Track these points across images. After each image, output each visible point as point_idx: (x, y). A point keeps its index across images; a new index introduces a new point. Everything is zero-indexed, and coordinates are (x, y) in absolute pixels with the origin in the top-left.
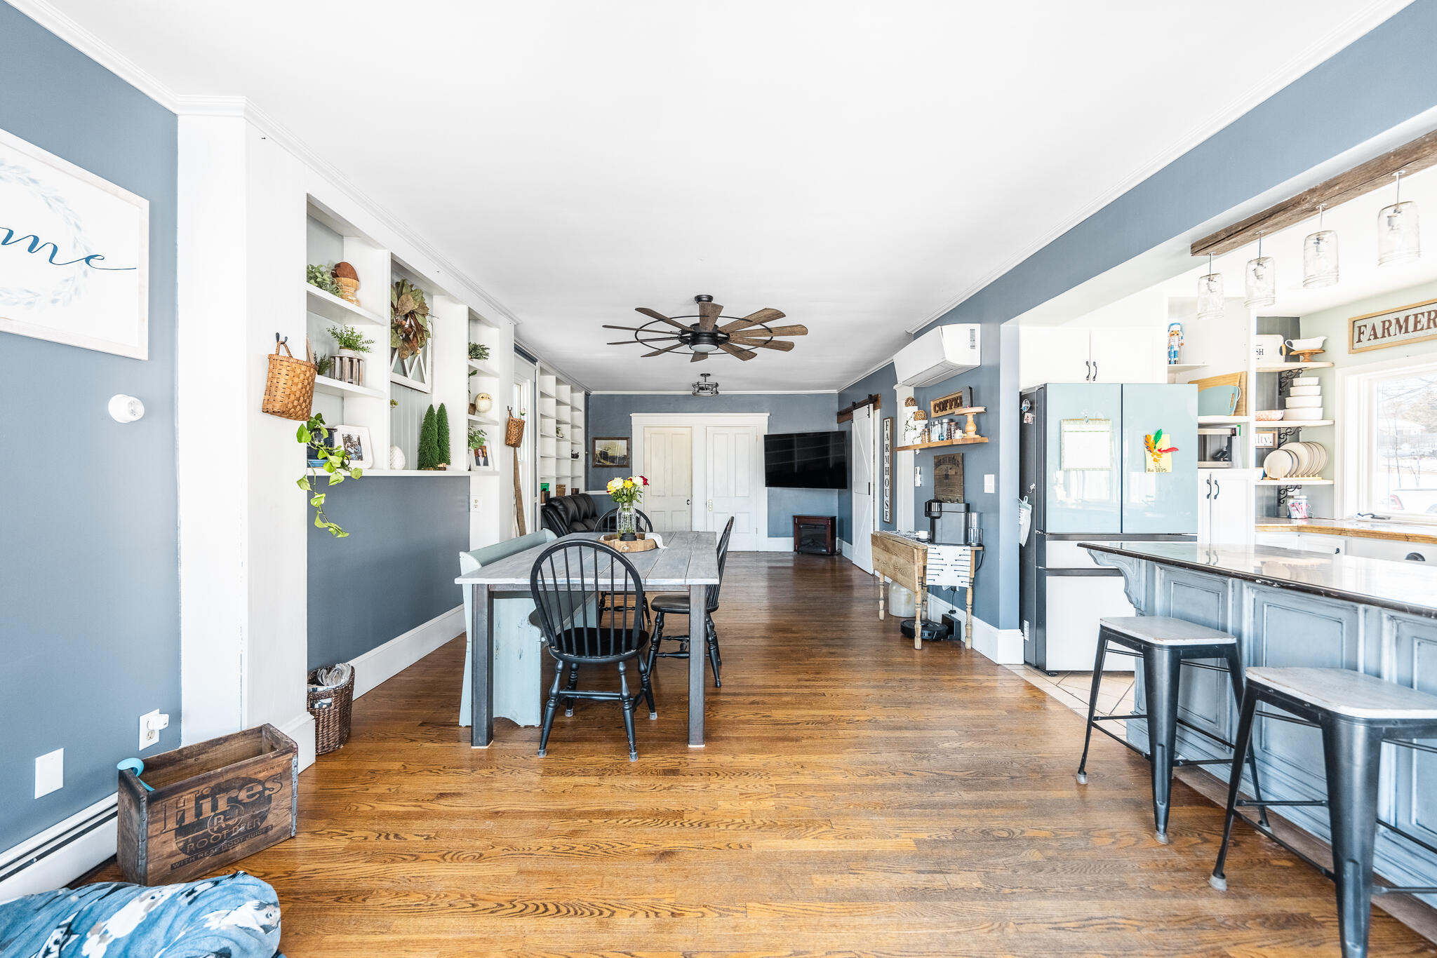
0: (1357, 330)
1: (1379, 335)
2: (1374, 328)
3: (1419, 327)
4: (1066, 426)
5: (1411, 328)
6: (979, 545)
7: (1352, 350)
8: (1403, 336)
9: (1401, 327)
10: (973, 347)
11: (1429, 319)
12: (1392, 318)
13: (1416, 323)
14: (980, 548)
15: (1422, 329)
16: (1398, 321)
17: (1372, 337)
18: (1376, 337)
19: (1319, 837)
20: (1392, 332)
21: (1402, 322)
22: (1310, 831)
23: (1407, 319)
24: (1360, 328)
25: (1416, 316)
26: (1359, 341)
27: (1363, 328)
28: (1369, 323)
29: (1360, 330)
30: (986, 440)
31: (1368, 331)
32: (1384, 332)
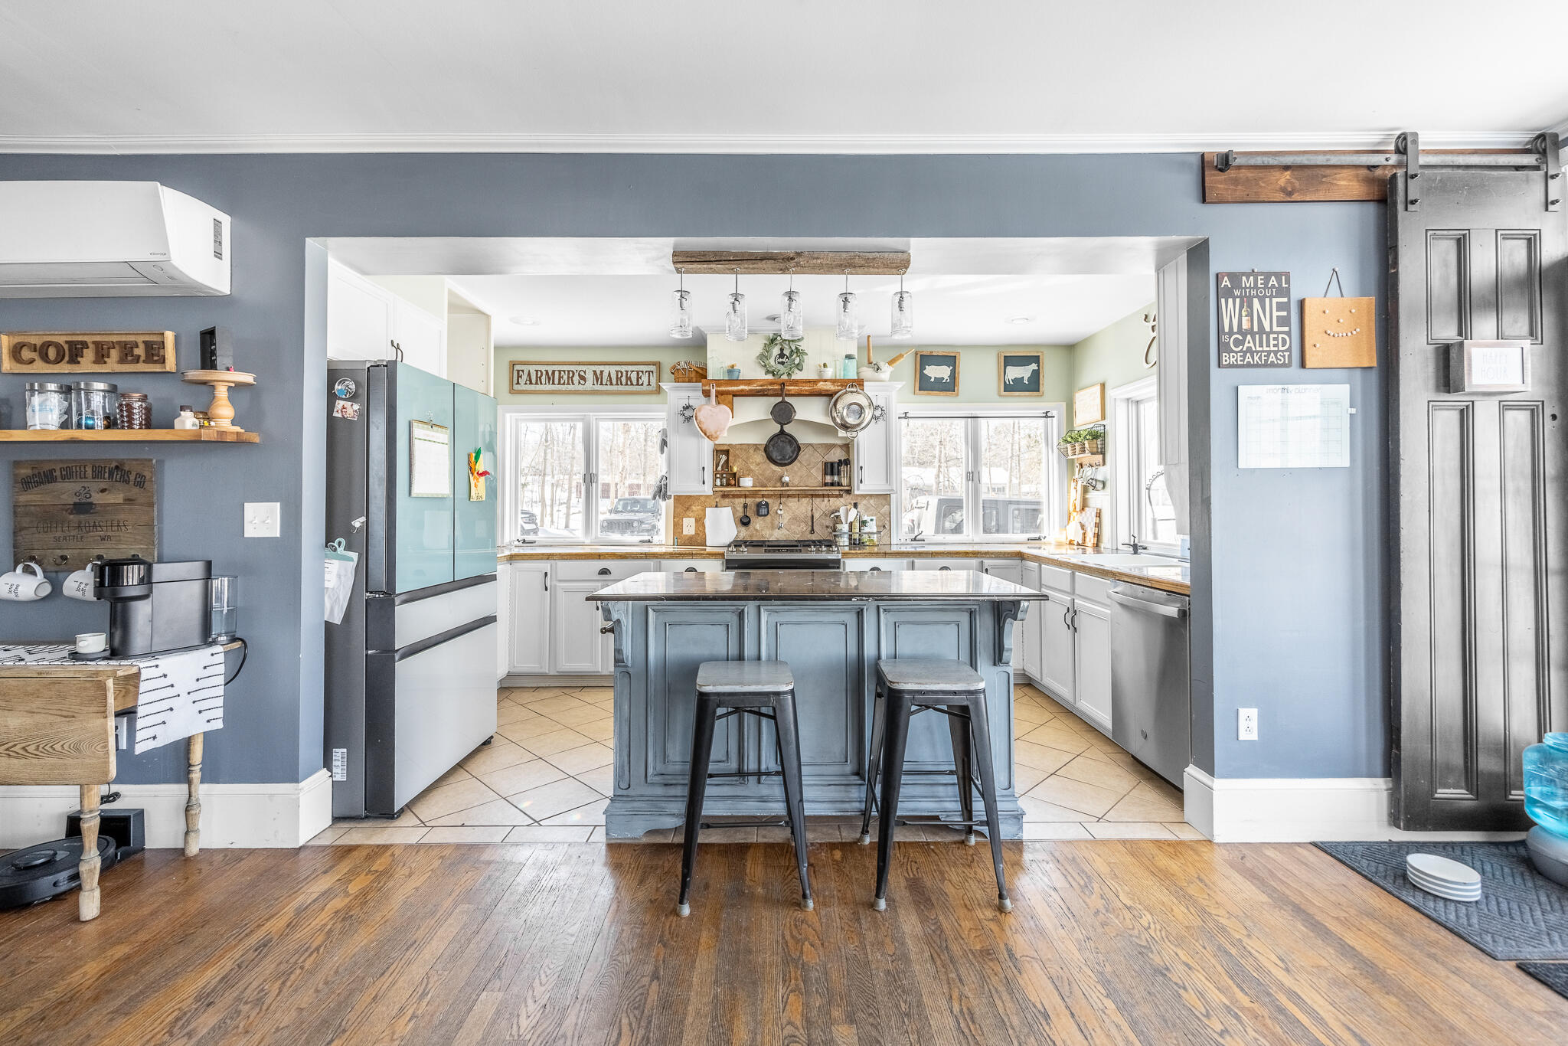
0: (515, 373)
1: (534, 381)
2: (529, 374)
3: (562, 382)
4: (419, 431)
5: (556, 382)
6: (234, 640)
7: (512, 391)
8: (549, 387)
9: (549, 379)
10: (218, 255)
11: (568, 377)
12: (543, 368)
13: (560, 378)
14: (238, 645)
15: (564, 384)
16: (547, 372)
17: (528, 382)
18: (531, 383)
19: (842, 814)
20: (543, 381)
21: (550, 374)
22: (834, 814)
23: (554, 372)
24: (518, 371)
25: (560, 371)
26: (518, 383)
27: (521, 373)
28: (526, 368)
29: (518, 373)
30: (256, 438)
31: (525, 377)
32: (537, 381)
